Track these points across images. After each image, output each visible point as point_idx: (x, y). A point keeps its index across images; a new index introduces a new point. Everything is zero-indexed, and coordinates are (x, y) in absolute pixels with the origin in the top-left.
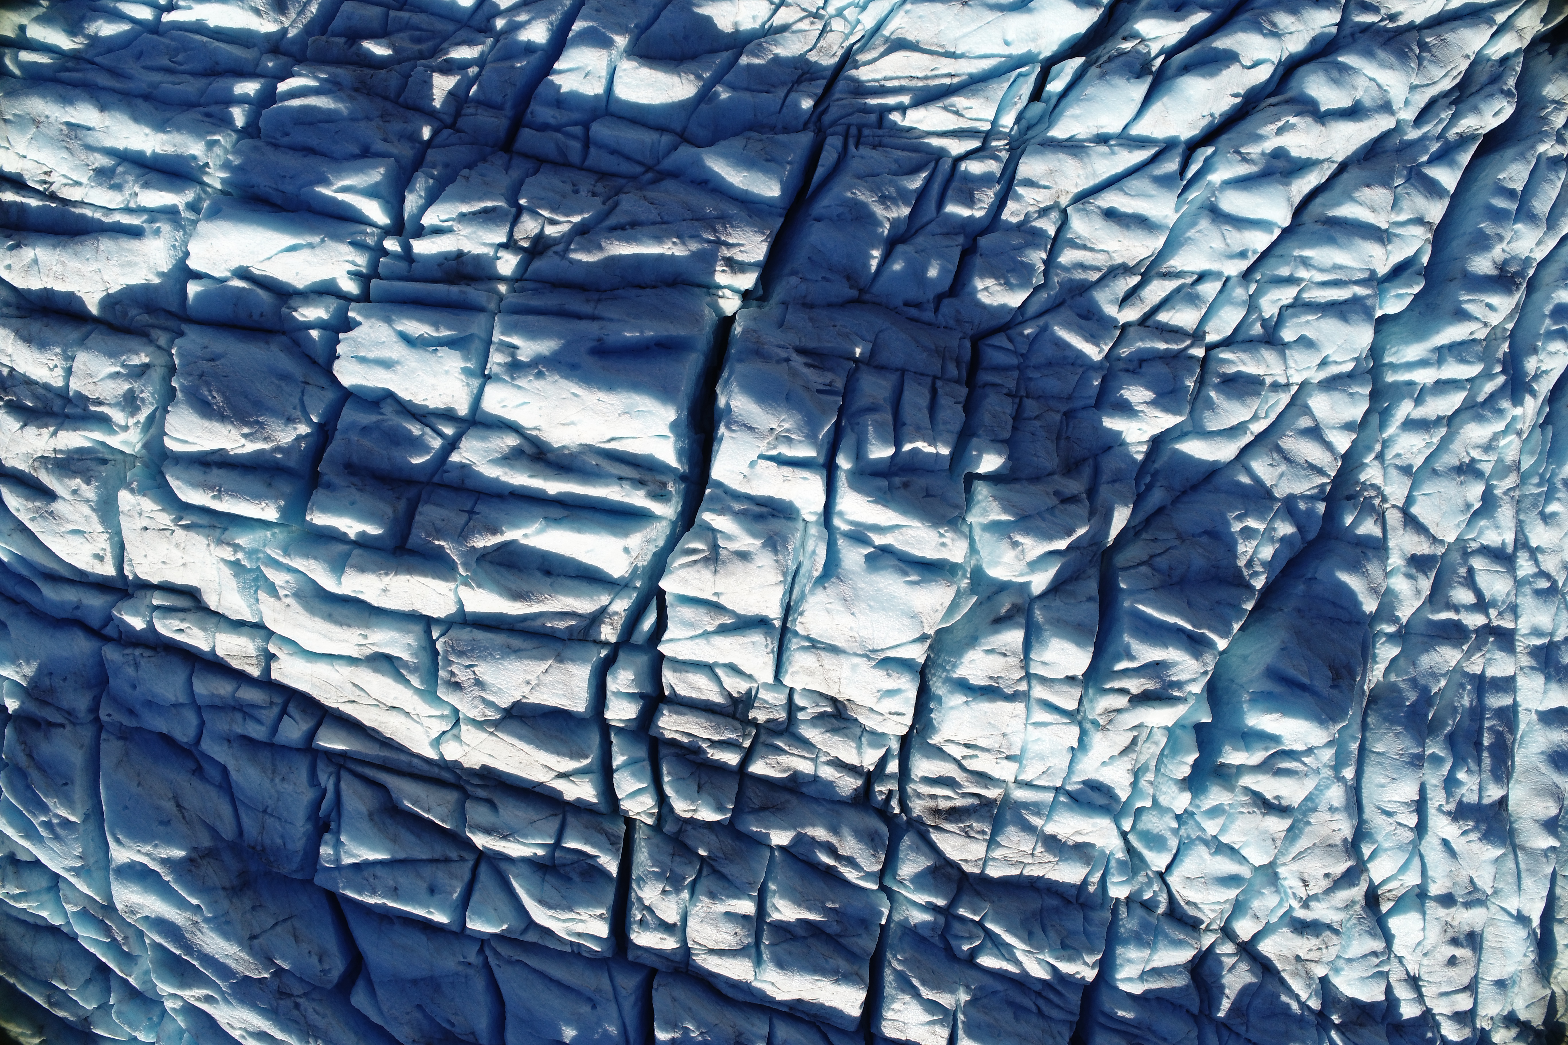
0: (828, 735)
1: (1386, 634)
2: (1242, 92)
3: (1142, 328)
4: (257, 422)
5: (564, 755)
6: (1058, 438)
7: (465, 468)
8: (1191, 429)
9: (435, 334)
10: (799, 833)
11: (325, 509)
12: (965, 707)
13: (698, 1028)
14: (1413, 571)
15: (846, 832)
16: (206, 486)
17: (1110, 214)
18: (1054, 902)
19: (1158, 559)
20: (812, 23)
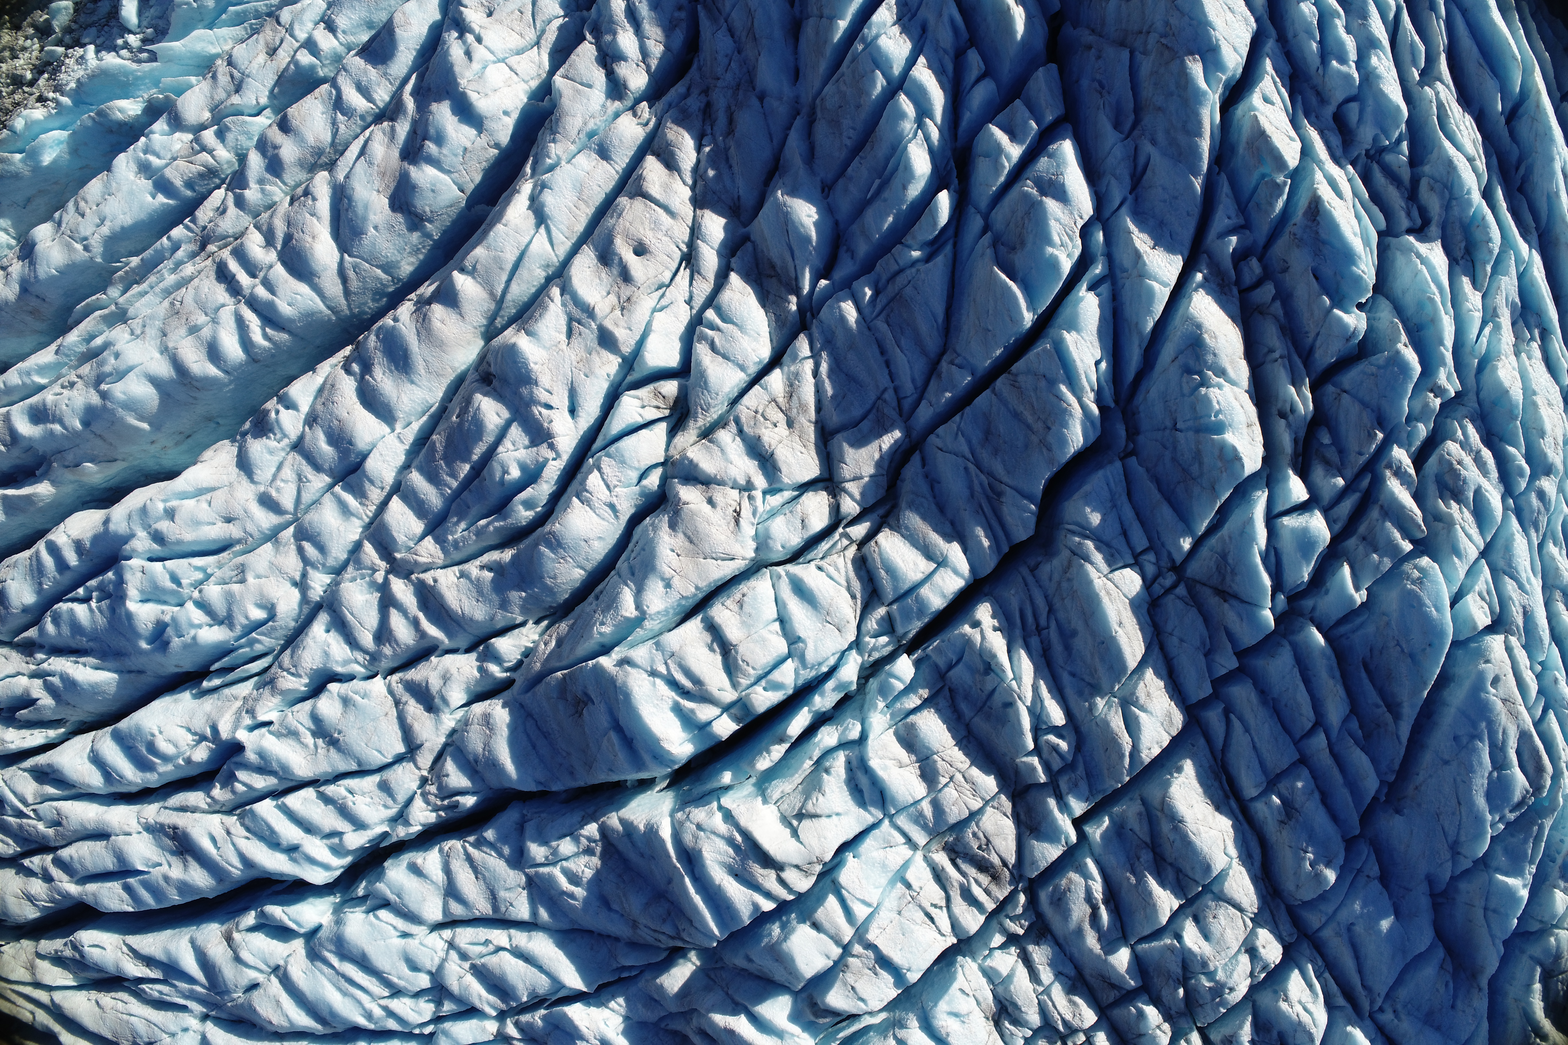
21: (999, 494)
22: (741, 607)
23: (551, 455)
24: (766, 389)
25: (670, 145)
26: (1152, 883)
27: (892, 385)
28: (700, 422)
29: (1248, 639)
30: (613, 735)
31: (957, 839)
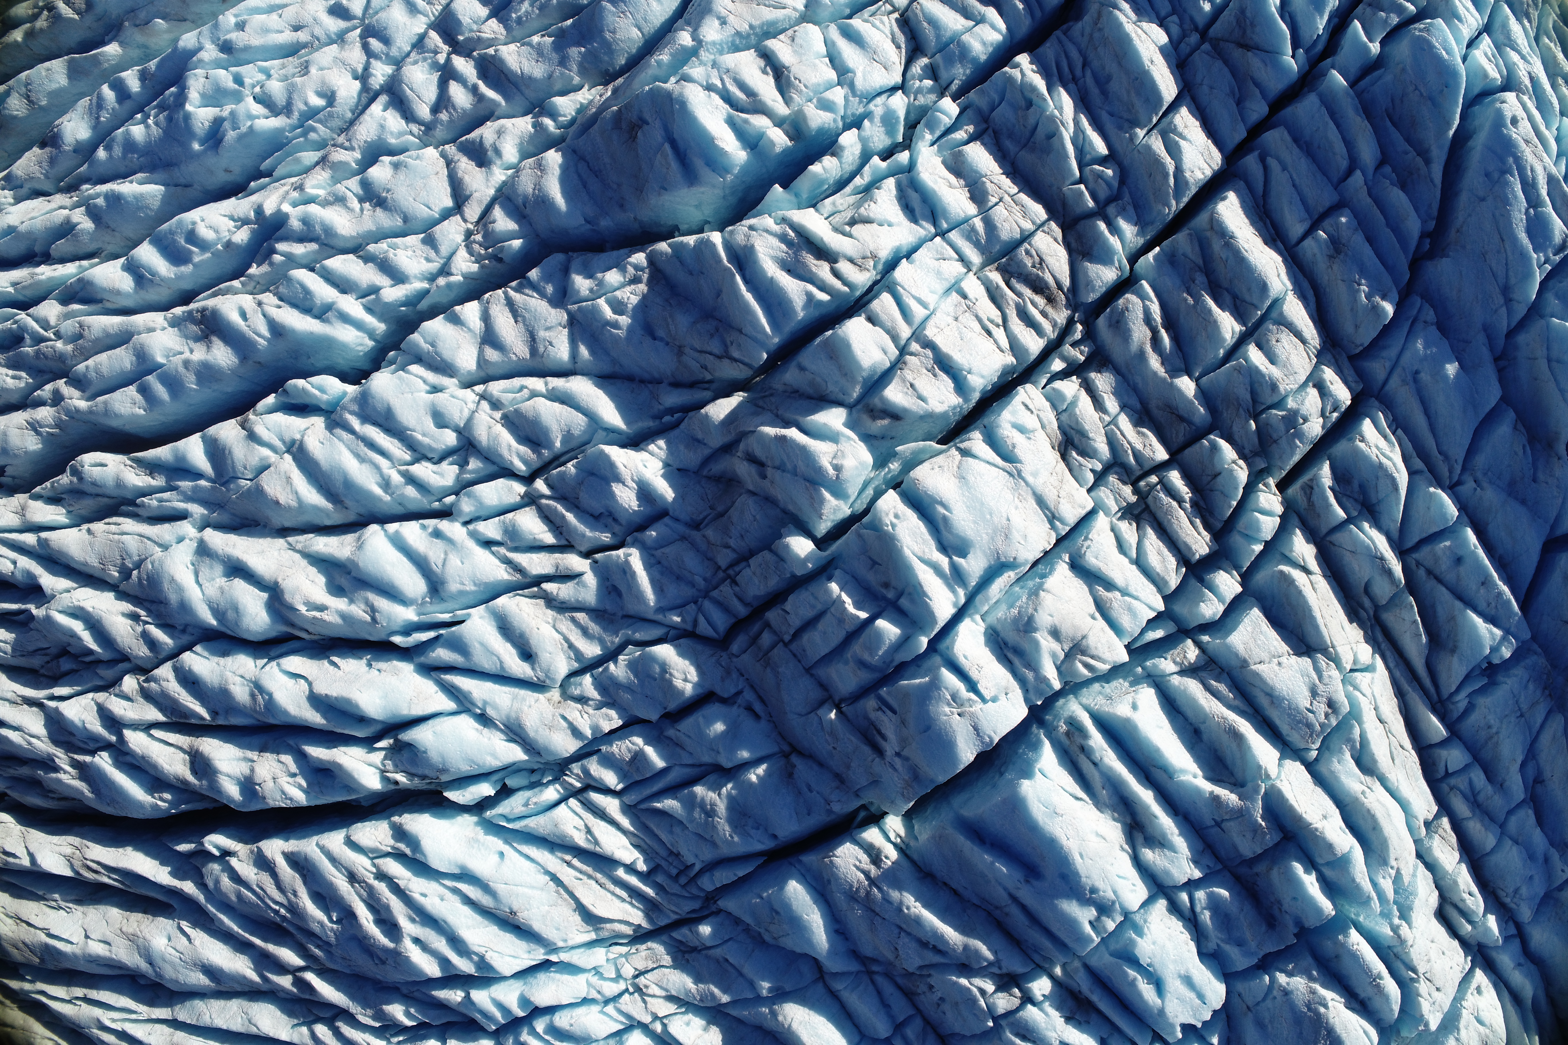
0: (1091, 435)
1: (554, 120)
2: (326, 662)
3: (573, 543)
4: (1309, 1009)
5: (1297, 587)
6: (721, 515)
7: (1196, 861)
8: (600, 431)
9: (1139, 977)
10: (1171, 377)
11: (1319, 910)
12: (974, 370)
13: (1359, 291)
14: (490, 153)
15: (1134, 347)
16: (1380, 990)
17: (527, 655)
18: (1008, 144)
19: (716, 351)
20: (646, 987)
29: (1276, 86)
30: (667, 147)
31: (1011, 259)
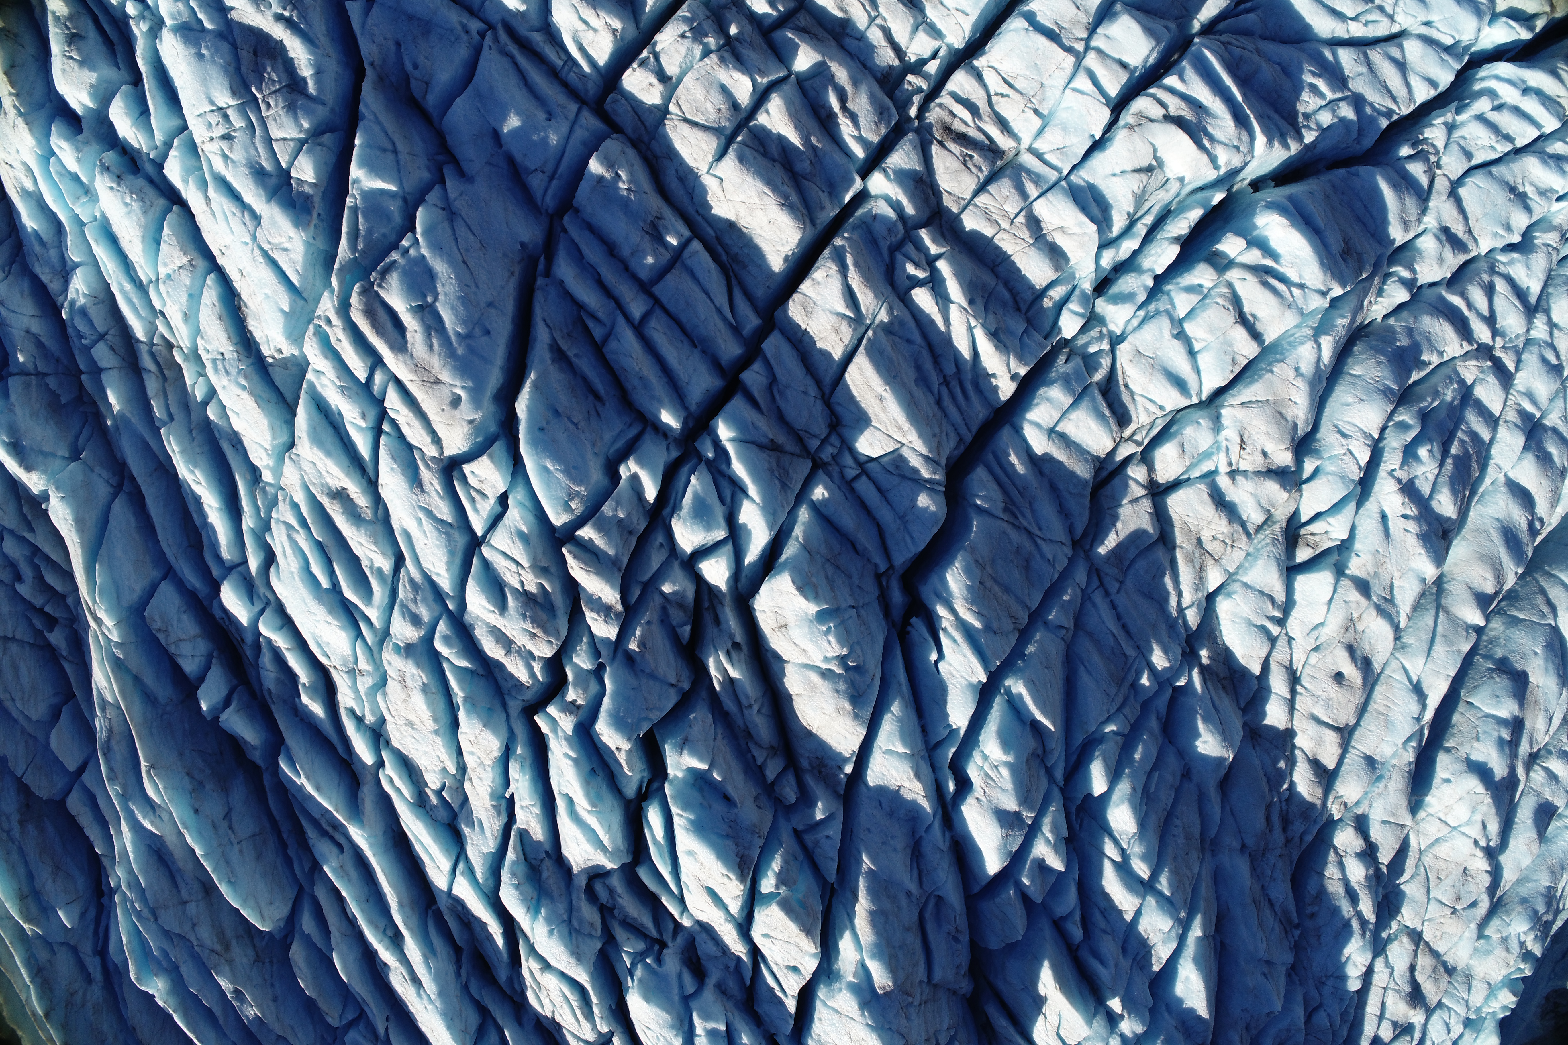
21: (1006, 510)
22: (1234, 360)
23: (1399, 474)
24: (1226, 570)
25: (1319, 782)
26: (794, 138)
27: (1113, 597)
28: (1276, 528)
